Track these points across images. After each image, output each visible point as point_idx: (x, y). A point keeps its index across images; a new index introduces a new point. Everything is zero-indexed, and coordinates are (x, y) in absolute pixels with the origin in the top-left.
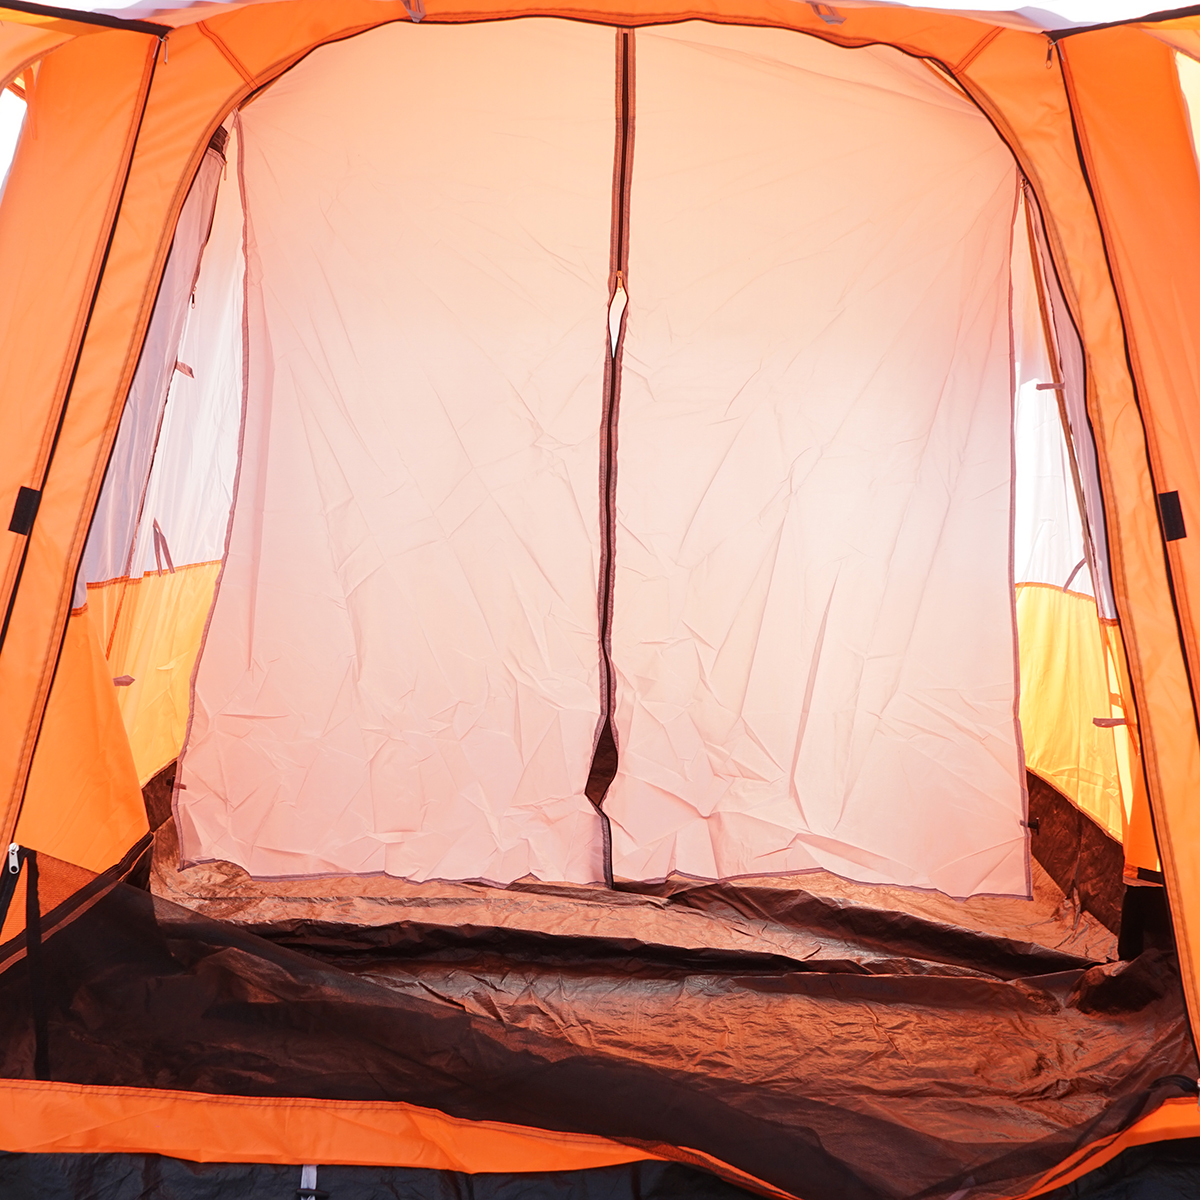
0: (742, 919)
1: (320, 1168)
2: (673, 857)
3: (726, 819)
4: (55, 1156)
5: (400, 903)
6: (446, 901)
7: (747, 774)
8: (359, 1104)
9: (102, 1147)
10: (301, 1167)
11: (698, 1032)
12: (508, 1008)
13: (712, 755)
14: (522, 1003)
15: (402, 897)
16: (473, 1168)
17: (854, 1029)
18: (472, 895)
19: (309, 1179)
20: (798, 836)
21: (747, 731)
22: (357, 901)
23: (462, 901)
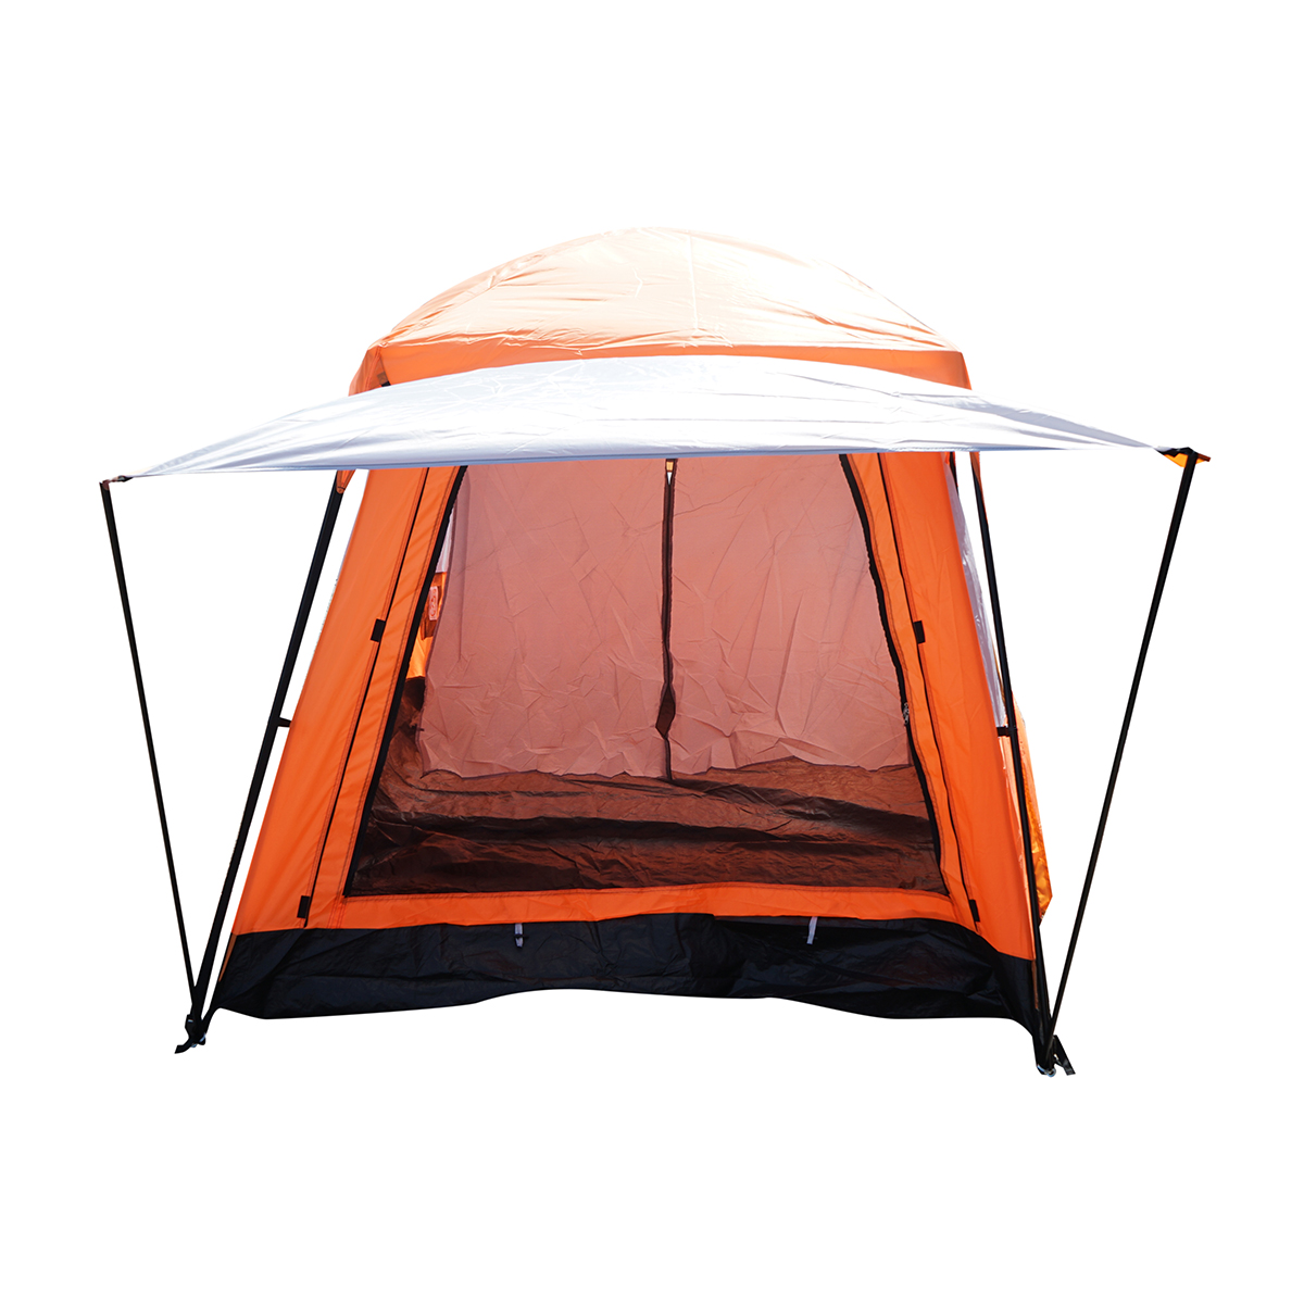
0: (749, 803)
1: (523, 924)
2: (710, 760)
3: (739, 735)
4: (398, 929)
5: (540, 794)
6: (568, 794)
7: (751, 710)
8: (539, 893)
9: (420, 922)
10: (514, 924)
11: (710, 873)
12: (602, 862)
13: (731, 702)
14: (610, 858)
15: (541, 791)
16: (599, 916)
17: (800, 870)
18: (584, 789)
19: (519, 930)
20: (780, 740)
21: (750, 686)
22: (513, 794)
23: (578, 794)
